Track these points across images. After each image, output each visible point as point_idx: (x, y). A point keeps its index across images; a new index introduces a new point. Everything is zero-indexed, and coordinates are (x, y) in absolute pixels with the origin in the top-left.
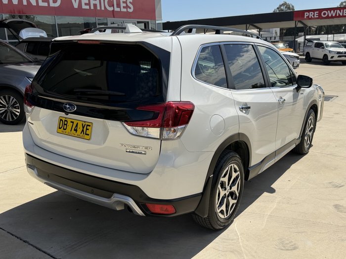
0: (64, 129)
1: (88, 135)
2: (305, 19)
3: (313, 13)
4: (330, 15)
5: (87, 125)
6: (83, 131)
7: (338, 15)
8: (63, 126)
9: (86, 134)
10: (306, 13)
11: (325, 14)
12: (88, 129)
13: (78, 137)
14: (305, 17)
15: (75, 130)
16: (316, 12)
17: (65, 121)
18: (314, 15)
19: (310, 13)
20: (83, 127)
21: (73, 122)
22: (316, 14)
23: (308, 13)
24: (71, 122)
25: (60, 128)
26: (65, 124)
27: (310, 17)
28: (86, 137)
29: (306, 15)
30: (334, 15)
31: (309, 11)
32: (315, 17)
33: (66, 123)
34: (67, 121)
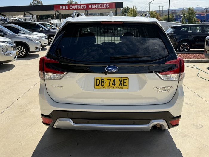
0: (101, 85)
1: (126, 86)
2: (61, 10)
3: (65, 6)
4: (74, 8)
5: (124, 80)
6: (121, 84)
7: (78, 8)
8: (100, 83)
9: (124, 86)
10: (61, 6)
11: (71, 7)
12: (125, 82)
13: (117, 88)
14: (61, 9)
15: (113, 84)
16: (66, 6)
17: (101, 79)
18: (65, 8)
19: (63, 6)
20: (121, 82)
21: (110, 80)
22: (66, 7)
23: (62, 6)
24: (108, 79)
25: (97, 85)
26: (101, 82)
27: (63, 9)
28: (124, 87)
29: (61, 7)
30: (76, 8)
31: (62, 5)
32: (66, 9)
33: (103, 81)
34: (103, 79)
